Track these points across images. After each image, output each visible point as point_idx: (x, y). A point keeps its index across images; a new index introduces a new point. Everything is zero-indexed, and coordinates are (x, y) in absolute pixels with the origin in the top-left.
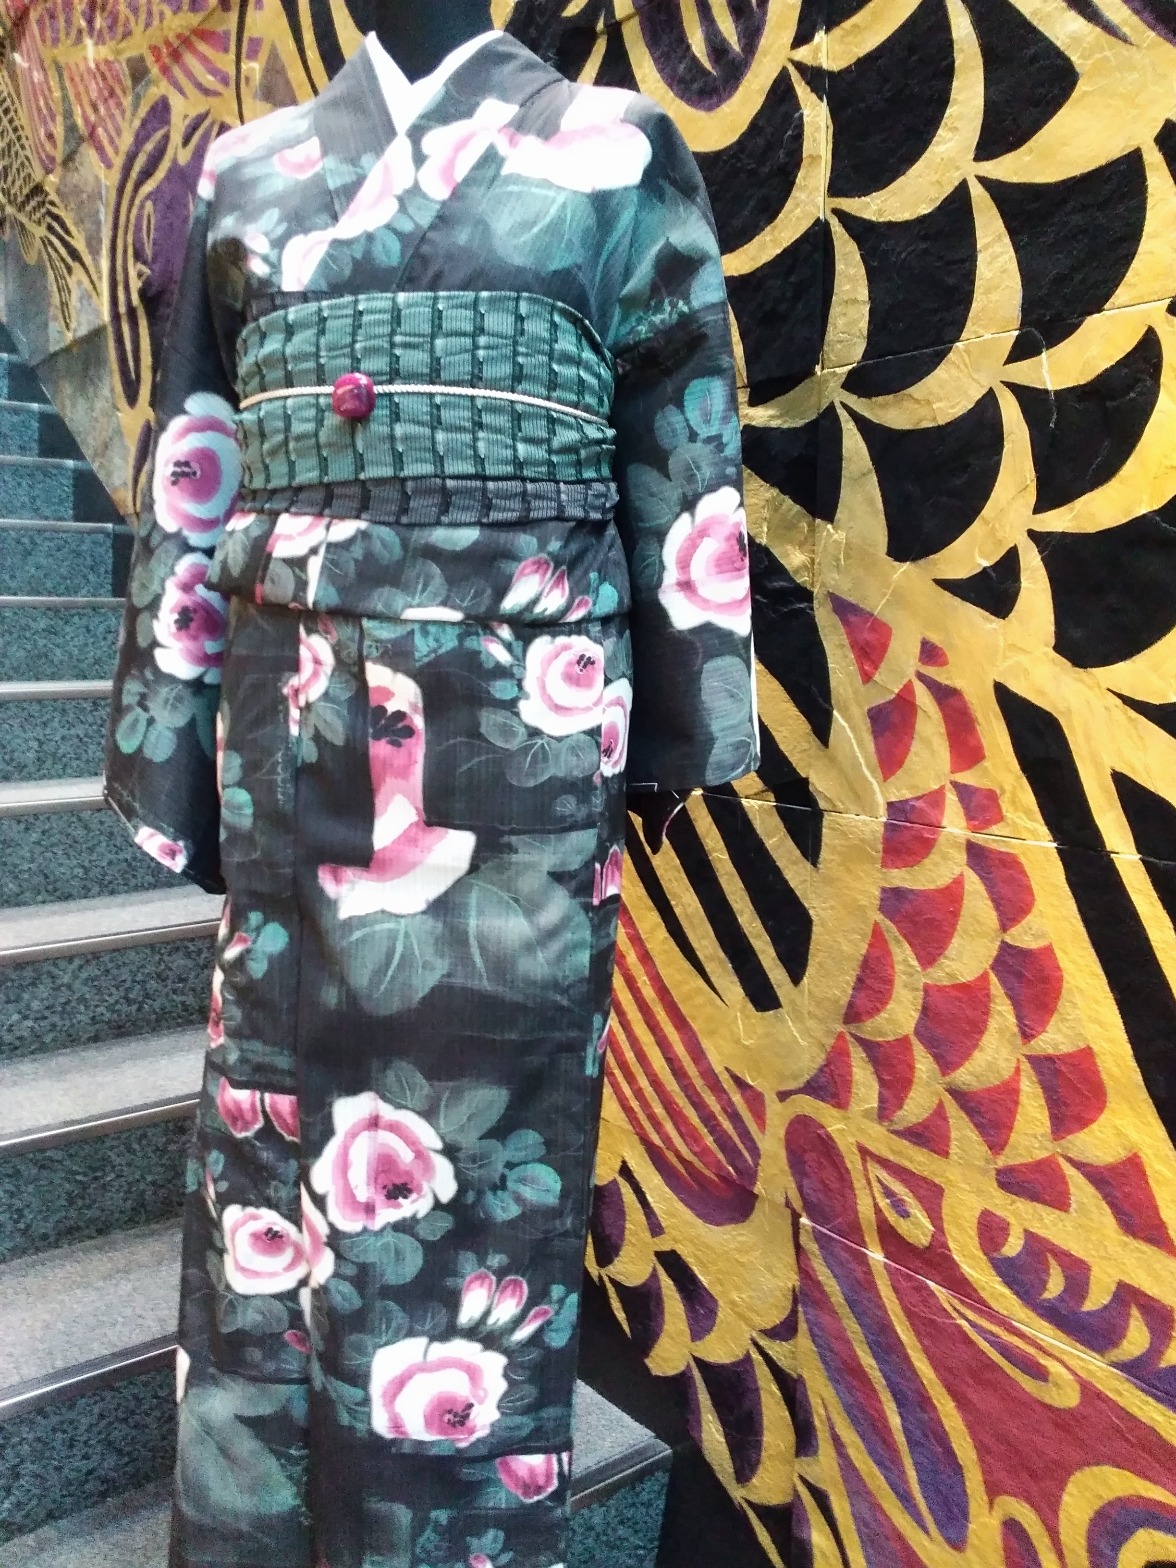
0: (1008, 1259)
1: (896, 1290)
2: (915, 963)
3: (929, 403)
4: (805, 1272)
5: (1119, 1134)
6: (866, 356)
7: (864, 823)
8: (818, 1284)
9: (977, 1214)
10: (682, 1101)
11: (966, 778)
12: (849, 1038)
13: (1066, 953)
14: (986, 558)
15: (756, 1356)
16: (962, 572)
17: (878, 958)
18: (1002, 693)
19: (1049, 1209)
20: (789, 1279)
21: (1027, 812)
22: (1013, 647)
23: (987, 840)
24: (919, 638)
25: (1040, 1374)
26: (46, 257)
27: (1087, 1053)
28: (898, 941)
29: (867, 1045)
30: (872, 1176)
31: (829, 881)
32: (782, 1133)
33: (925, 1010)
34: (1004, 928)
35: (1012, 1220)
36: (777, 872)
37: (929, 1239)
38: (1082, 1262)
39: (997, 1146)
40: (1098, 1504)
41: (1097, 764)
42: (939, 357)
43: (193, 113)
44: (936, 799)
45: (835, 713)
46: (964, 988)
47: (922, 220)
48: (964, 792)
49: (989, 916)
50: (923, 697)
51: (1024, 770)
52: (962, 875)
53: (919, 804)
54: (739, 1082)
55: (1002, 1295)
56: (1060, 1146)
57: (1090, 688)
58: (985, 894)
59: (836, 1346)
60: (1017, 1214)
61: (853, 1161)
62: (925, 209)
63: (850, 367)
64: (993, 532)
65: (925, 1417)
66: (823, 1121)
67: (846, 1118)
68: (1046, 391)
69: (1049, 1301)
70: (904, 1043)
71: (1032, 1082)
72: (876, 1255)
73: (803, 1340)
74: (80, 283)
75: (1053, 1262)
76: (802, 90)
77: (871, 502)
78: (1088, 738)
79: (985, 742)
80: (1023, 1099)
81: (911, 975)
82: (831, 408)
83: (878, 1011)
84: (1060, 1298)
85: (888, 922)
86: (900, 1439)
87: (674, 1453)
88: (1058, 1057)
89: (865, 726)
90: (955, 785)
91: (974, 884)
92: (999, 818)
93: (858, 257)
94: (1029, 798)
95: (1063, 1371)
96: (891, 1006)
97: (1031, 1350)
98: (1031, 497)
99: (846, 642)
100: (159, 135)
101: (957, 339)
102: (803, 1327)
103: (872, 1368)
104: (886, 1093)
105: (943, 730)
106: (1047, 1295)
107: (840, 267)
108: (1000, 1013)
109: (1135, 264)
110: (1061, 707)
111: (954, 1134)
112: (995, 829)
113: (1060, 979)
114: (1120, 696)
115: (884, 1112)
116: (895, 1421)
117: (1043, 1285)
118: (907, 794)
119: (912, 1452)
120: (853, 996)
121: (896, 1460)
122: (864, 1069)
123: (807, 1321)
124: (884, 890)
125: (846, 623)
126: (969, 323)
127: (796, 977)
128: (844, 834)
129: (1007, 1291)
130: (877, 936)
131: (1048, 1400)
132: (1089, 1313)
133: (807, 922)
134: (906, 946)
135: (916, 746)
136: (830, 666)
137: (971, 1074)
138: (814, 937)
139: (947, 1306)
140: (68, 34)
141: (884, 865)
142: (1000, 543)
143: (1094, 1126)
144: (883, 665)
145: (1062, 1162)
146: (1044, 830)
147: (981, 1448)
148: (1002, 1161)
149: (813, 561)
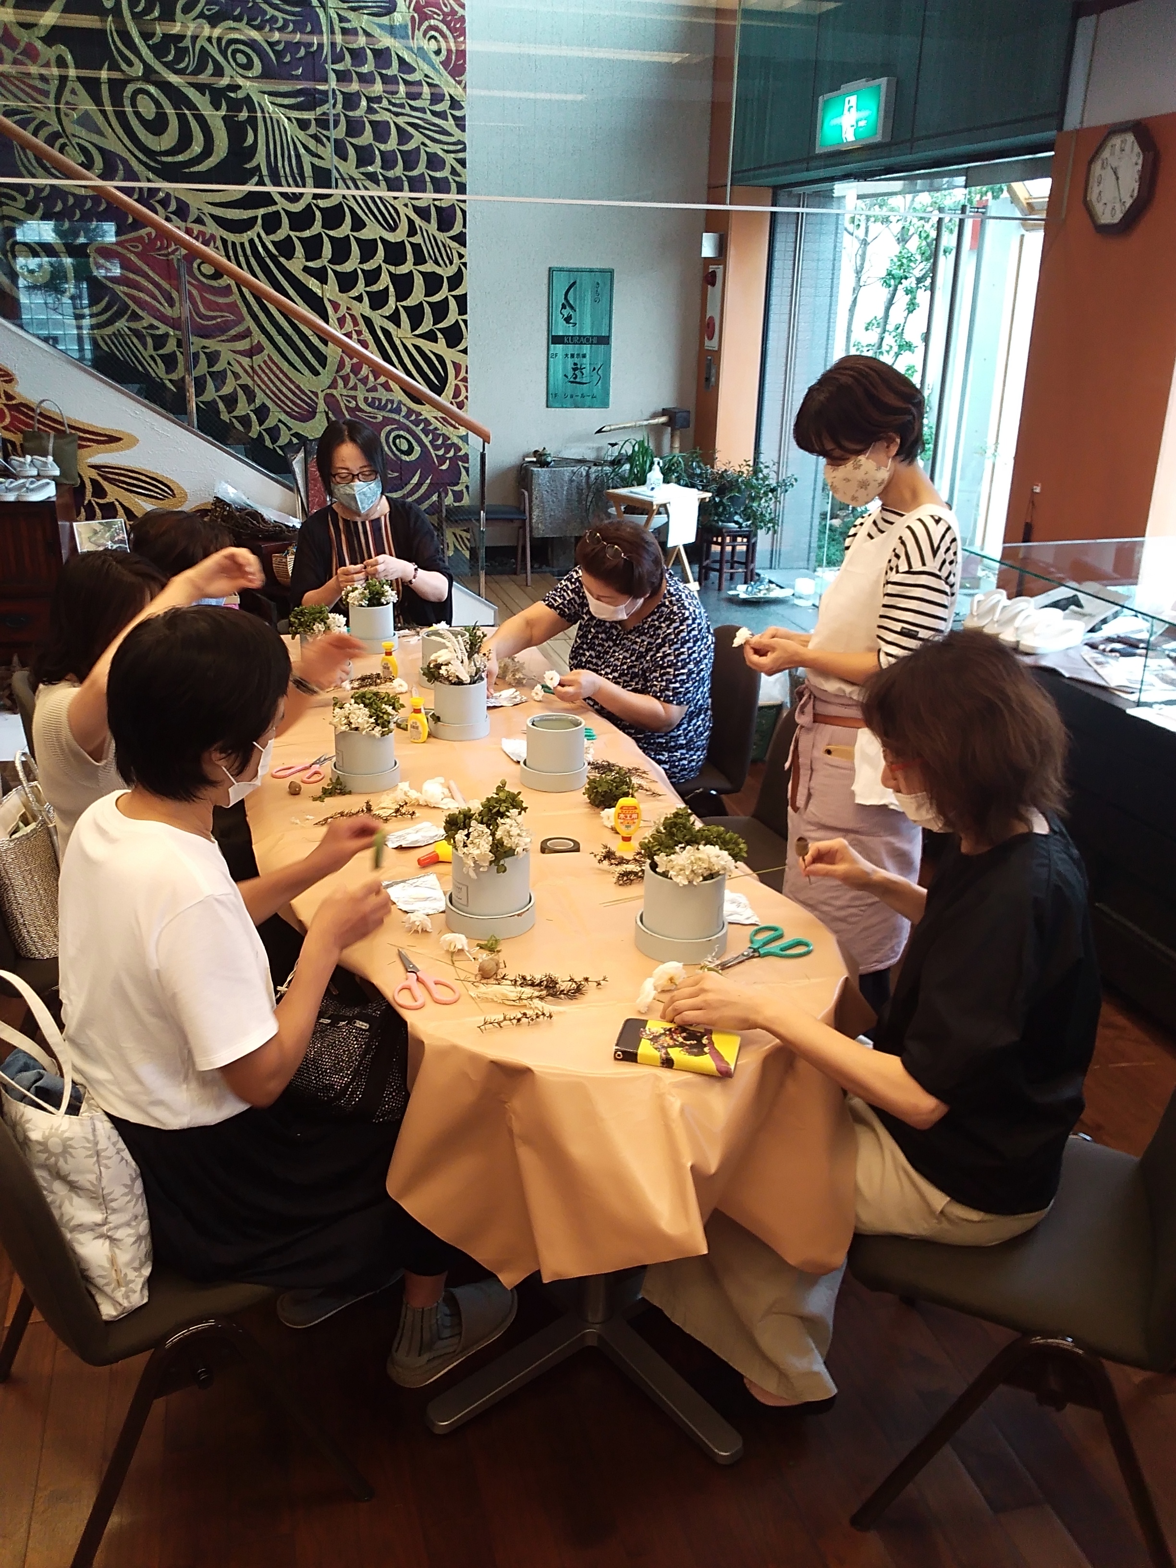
3: (344, 268)
6: (332, 258)
11: (356, 329)
14: (356, 294)
16: (353, 296)
17: (341, 361)
18: (361, 314)
21: (367, 334)
22: (363, 308)
23: (361, 338)
24: (346, 306)
29: (340, 377)
32: (323, 398)
37: (355, 405)
41: (377, 325)
42: (345, 261)
45: (329, 319)
47: (341, 238)
50: (347, 315)
51: (366, 326)
54: (312, 392)
57: (375, 314)
61: (339, 398)
63: (328, 259)
64: (358, 290)
68: (365, 269)
70: (348, 374)
77: (334, 283)
78: (376, 321)
79: (359, 323)
82: (324, 265)
89: (335, 320)
92: (362, 333)
93: (328, 241)
94: (367, 331)
96: (345, 368)
98: (364, 285)
99: (331, 307)
101: (349, 259)
104: (345, 384)
105: (351, 321)
107: (324, 241)
110: (371, 317)
114: (380, 315)
115: (345, 387)
122: (340, 381)
125: (331, 303)
136: (328, 311)
144: (339, 311)
146: (370, 335)
149: (322, 291)
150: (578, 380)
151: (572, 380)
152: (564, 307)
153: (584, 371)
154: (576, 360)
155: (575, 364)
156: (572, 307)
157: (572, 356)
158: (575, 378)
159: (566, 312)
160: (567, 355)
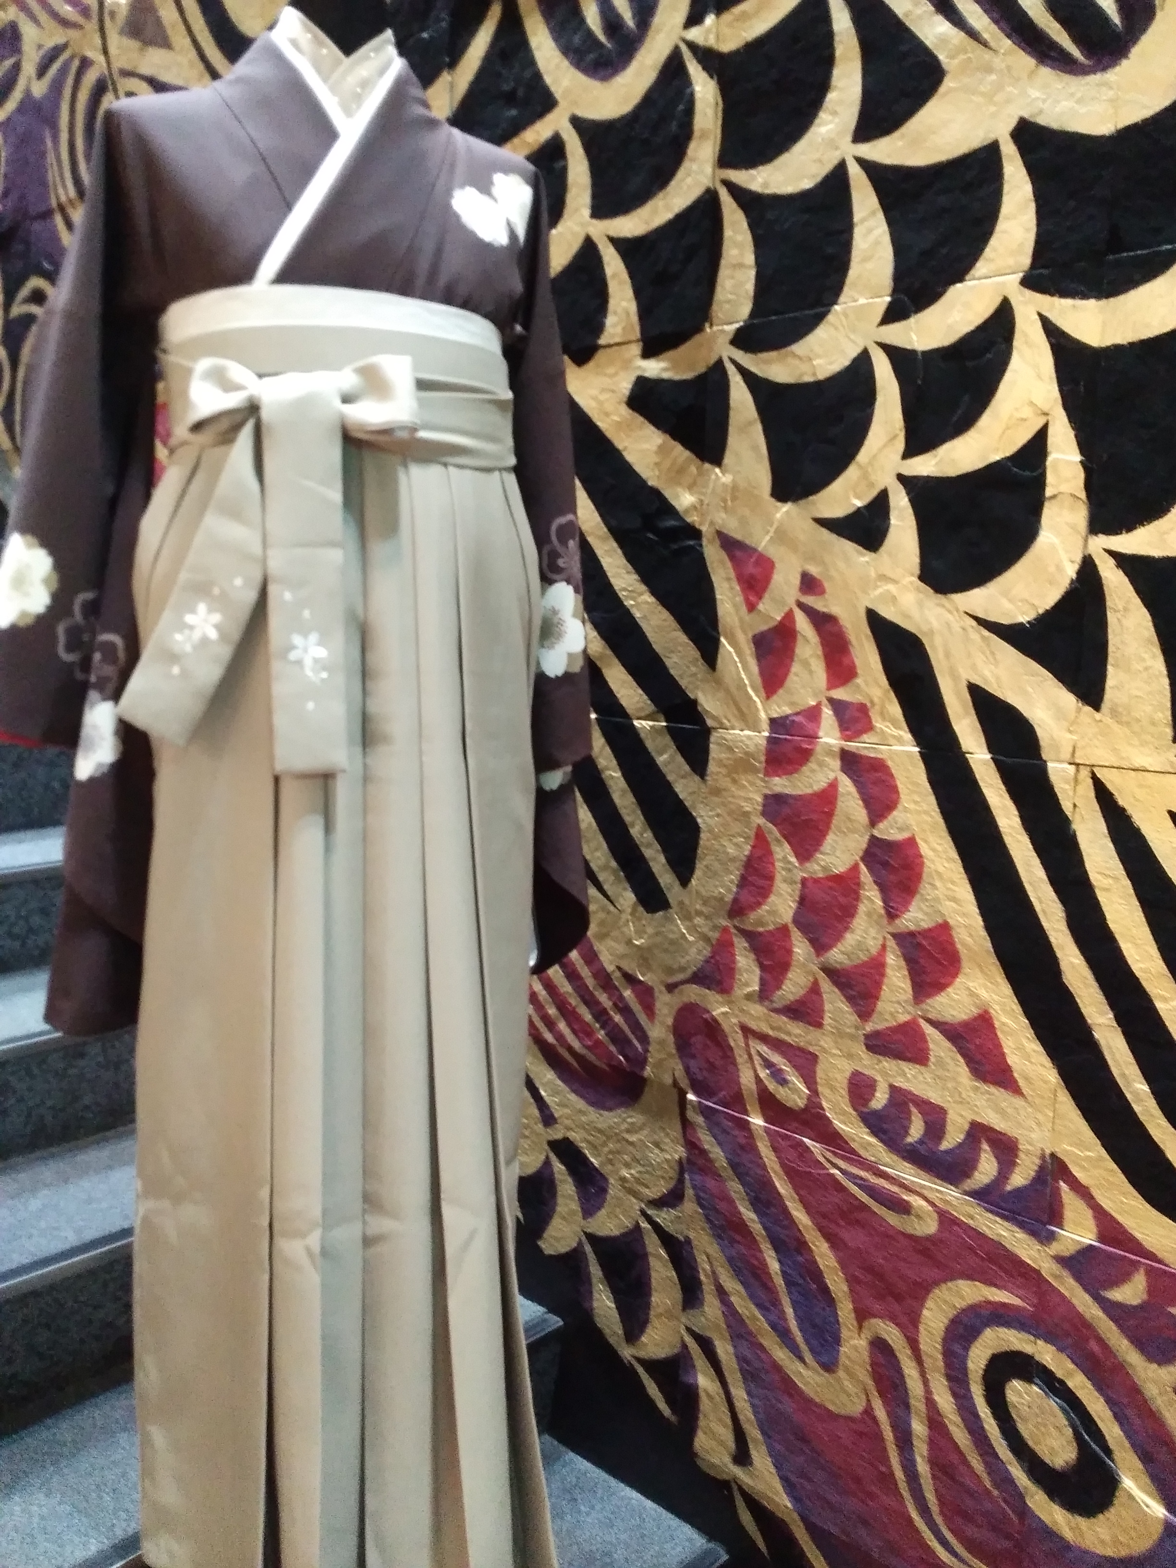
0: (875, 1113)
1: (775, 1149)
2: (793, 859)
3: (810, 359)
4: (692, 1145)
5: (972, 994)
6: (753, 314)
7: (749, 737)
8: (703, 1153)
9: (848, 1074)
10: (574, 1001)
11: (840, 694)
12: (733, 931)
13: (926, 841)
14: (858, 497)
15: (644, 1225)
16: (838, 511)
17: (760, 858)
18: (873, 617)
19: (910, 1065)
20: (676, 1151)
21: (894, 723)
22: (883, 578)
23: (858, 748)
24: (800, 570)
25: (903, 1208)
27: (945, 927)
28: (778, 841)
29: (749, 935)
30: (753, 1052)
31: (717, 792)
32: (670, 1021)
33: (802, 901)
34: (873, 823)
35: (878, 1078)
36: (668, 786)
37: (805, 1101)
38: (942, 1108)
39: (865, 1014)
40: (951, 1313)
41: (955, 677)
42: (819, 318)
43: (50, 43)
44: (813, 714)
45: (722, 639)
46: (838, 879)
47: (804, 195)
48: (838, 706)
49: (860, 814)
50: (802, 623)
51: (891, 684)
52: (836, 779)
53: (797, 719)
54: (630, 979)
55: (870, 1144)
56: (922, 1010)
57: (950, 612)
58: (857, 795)
59: (722, 1206)
60: (885, 1074)
61: (736, 1040)
62: (807, 184)
63: (737, 326)
64: (865, 475)
65: (800, 1259)
66: (709, 1007)
67: (730, 1003)
68: (913, 352)
69: (911, 1144)
70: (784, 930)
71: (897, 956)
72: (757, 1121)
73: (689, 1206)
75: (914, 1110)
76: (694, 69)
77: (755, 448)
78: (947, 655)
79: (858, 662)
80: (889, 971)
81: (789, 870)
82: (719, 363)
83: (759, 904)
84: (921, 1142)
85: (770, 825)
86: (779, 1281)
87: (565, 1324)
88: (919, 933)
89: (749, 650)
90: (832, 701)
91: (846, 785)
92: (869, 727)
93: (745, 225)
94: (895, 709)
95: (924, 1203)
96: (772, 898)
97: (895, 1189)
98: (900, 445)
99: (732, 574)
100: (9, 62)
101: (835, 302)
102: (689, 1192)
103: (753, 1221)
104: (767, 977)
105: (819, 652)
106: (909, 1140)
107: (728, 233)
108: (869, 898)
109: (993, 242)
110: (925, 628)
111: (827, 1007)
112: (865, 737)
113: (922, 865)
114: (976, 619)
115: (764, 994)
116: (774, 1266)
117: (906, 1132)
118: (787, 710)
119: (790, 1293)
120: (737, 893)
121: (776, 1303)
122: (746, 957)
123: (694, 1187)
124: (766, 797)
125: (732, 558)
126: (846, 289)
127: (684, 880)
128: (730, 749)
129: (873, 1140)
130: (760, 839)
131: (910, 1230)
132: (947, 1152)
133: (695, 829)
134: (786, 845)
135: (796, 667)
136: (718, 597)
137: (843, 953)
138: (701, 842)
139: (822, 1160)
141: (767, 774)
142: (871, 485)
143: (950, 990)
144: (767, 596)
145: (922, 1023)
146: (908, 736)
147: (852, 1280)
148: (869, 1027)
149: (701, 501)
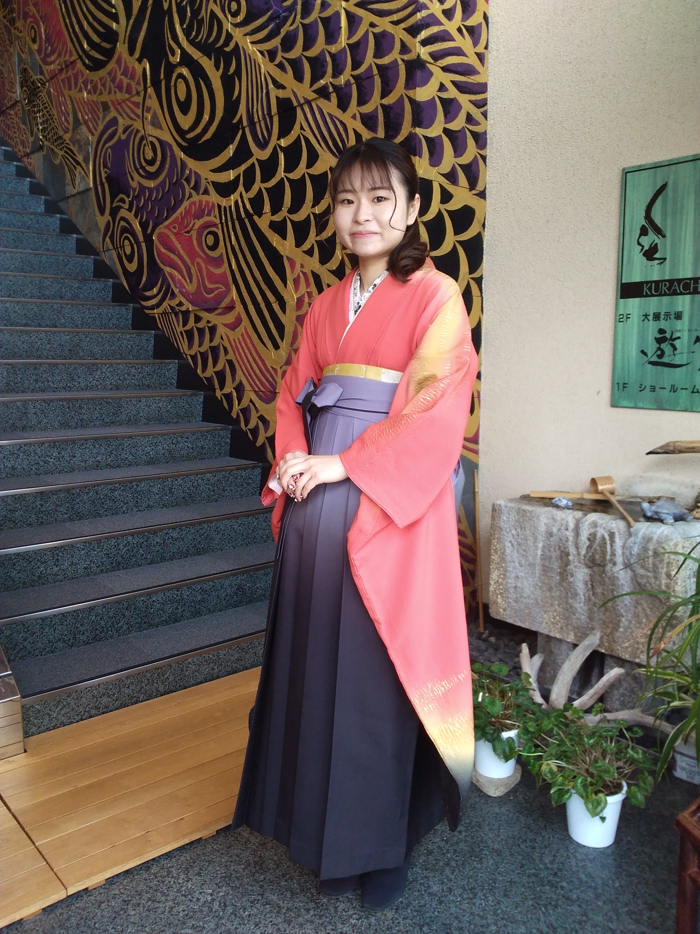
3: (300, 216)
6: (291, 206)
7: (293, 303)
10: (262, 378)
11: (308, 290)
12: (291, 350)
14: (309, 246)
16: (306, 249)
17: (295, 331)
18: (312, 272)
22: (314, 263)
24: (300, 263)
26: (64, 163)
28: (298, 326)
31: (287, 316)
36: (279, 319)
42: (302, 207)
43: (126, 124)
44: (304, 295)
45: (288, 281)
47: (298, 180)
50: (301, 275)
53: (301, 297)
54: (273, 368)
57: (324, 269)
62: (299, 177)
63: (288, 208)
64: (310, 241)
68: (316, 214)
74: (80, 173)
76: (279, 149)
77: (292, 236)
78: (324, 278)
79: (310, 282)
82: (285, 217)
85: (297, 323)
89: (293, 283)
98: (315, 234)
99: (289, 266)
100: (113, 128)
101: (304, 203)
105: (304, 281)
110: (320, 273)
114: (328, 270)
118: (299, 295)
120: (292, 340)
124: (296, 316)
125: (289, 262)
126: (306, 200)
127: (282, 340)
128: (290, 307)
133: (284, 327)
135: (300, 285)
136: (286, 271)
138: (285, 330)
140: (75, 88)
141: (296, 311)
144: (295, 270)
149: (283, 249)
150: (665, 360)
151: (655, 359)
152: (644, 232)
153: (677, 343)
154: (663, 324)
155: (661, 331)
156: (658, 231)
157: (657, 317)
158: (660, 356)
159: (646, 241)
160: (646, 316)
